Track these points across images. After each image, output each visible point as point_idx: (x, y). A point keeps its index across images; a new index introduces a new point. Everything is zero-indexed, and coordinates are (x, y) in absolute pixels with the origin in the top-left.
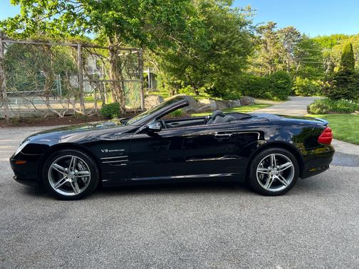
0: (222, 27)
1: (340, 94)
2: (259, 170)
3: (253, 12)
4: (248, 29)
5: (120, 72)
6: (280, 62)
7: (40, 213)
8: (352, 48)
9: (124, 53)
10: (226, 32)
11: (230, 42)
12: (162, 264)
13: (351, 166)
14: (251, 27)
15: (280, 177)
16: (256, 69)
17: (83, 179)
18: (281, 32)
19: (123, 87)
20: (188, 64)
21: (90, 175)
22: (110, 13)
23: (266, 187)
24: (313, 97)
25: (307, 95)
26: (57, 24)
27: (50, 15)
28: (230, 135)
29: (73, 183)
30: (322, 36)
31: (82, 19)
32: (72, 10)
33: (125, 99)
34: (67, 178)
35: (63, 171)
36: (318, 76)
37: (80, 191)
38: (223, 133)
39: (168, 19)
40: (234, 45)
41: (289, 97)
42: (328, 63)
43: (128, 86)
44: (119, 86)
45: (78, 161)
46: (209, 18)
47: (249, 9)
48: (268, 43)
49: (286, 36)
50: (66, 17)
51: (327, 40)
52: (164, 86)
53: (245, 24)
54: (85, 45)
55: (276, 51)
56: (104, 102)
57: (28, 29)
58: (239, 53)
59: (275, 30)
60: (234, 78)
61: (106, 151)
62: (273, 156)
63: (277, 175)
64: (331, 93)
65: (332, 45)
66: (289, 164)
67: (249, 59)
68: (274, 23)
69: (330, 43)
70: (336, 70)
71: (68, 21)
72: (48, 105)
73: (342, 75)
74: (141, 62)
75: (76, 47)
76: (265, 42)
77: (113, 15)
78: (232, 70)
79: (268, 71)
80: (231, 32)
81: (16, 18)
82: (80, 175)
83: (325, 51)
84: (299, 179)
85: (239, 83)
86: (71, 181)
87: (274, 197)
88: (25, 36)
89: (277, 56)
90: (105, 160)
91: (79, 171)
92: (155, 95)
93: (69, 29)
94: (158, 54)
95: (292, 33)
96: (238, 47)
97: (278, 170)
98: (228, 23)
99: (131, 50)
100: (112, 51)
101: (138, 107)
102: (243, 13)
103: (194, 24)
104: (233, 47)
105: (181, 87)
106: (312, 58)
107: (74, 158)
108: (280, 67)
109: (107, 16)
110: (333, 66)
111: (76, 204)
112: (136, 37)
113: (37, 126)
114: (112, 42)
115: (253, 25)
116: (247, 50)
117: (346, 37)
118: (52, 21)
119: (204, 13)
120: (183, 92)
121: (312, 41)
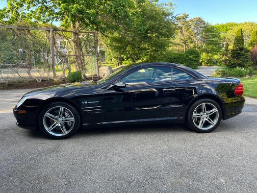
0: (153, 17)
1: (235, 64)
2: (194, 115)
3: (174, 6)
4: (170, 18)
5: (81, 49)
6: (191, 42)
7: (40, 148)
8: (242, 32)
9: (83, 36)
10: (155, 21)
11: (158, 28)
12: (139, 181)
13: (252, 112)
14: (173, 17)
15: (208, 119)
16: (175, 48)
17: (68, 123)
18: (192, 21)
19: (84, 60)
20: (129, 43)
21: (74, 121)
22: (75, 5)
23: (200, 127)
24: (215, 66)
25: (210, 66)
26: (33, 14)
27: (28, 8)
28: (174, 89)
29: (62, 127)
30: (220, 24)
31: (52, 11)
32: (45, 4)
33: (85, 69)
34: (57, 123)
35: (54, 118)
36: (218, 52)
37: (67, 133)
38: (169, 88)
39: (116, 11)
40: (161, 29)
41: (199, 67)
42: (224, 43)
43: (87, 59)
44: (80, 59)
45: (65, 110)
46: (143, 10)
47: (171, 5)
48: (183, 29)
49: (196, 24)
50: (40, 9)
51: (223, 26)
52: (111, 60)
53: (168, 15)
54: (55, 29)
55: (189, 34)
56: (70, 71)
57: (12, 18)
58: (165, 35)
59: (188, 19)
60: (161, 53)
61: (86, 102)
62: (204, 104)
63: (206, 118)
64: (230, 63)
65: (227, 30)
66: (215, 110)
67: (171, 40)
68: (187, 14)
69: (225, 28)
70: (231, 47)
71: (41, 12)
72: (29, 73)
73: (236, 51)
74: (96, 42)
75: (49, 31)
76: (181, 28)
77: (77, 7)
78: (160, 48)
79: (183, 49)
80: (159, 21)
81: (4, 10)
82: (66, 120)
83: (222, 35)
84: (222, 120)
85: (165, 57)
86: (60, 125)
87: (205, 134)
88: (10, 23)
89: (190, 38)
90: (85, 109)
91: (66, 117)
92: (106, 66)
93: (42, 18)
94: (106, 36)
95: (199, 21)
96: (164, 31)
97: (207, 114)
98: (157, 14)
99: (89, 33)
100: (75, 34)
101: (94, 74)
102: (166, 6)
103: (133, 14)
104: (161, 31)
105: (124, 60)
106: (214, 39)
107: (62, 108)
108: (191, 45)
109: (73, 8)
110: (228, 45)
111: (65, 142)
112: (93, 23)
113: (22, 89)
114: (74, 27)
115: (174, 15)
116: (170, 33)
117: (236, 25)
118: (29, 12)
119: (140, 7)
120: (126, 64)
121: (213, 28)
